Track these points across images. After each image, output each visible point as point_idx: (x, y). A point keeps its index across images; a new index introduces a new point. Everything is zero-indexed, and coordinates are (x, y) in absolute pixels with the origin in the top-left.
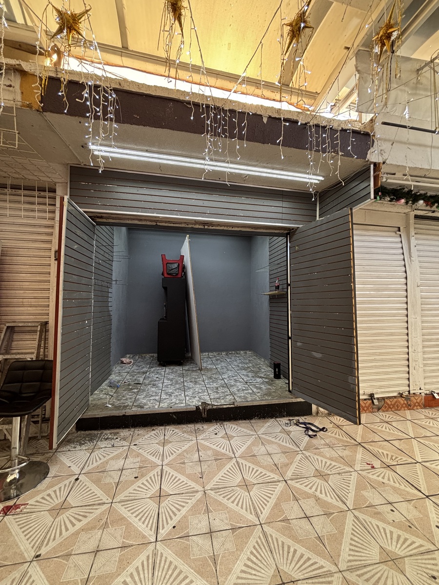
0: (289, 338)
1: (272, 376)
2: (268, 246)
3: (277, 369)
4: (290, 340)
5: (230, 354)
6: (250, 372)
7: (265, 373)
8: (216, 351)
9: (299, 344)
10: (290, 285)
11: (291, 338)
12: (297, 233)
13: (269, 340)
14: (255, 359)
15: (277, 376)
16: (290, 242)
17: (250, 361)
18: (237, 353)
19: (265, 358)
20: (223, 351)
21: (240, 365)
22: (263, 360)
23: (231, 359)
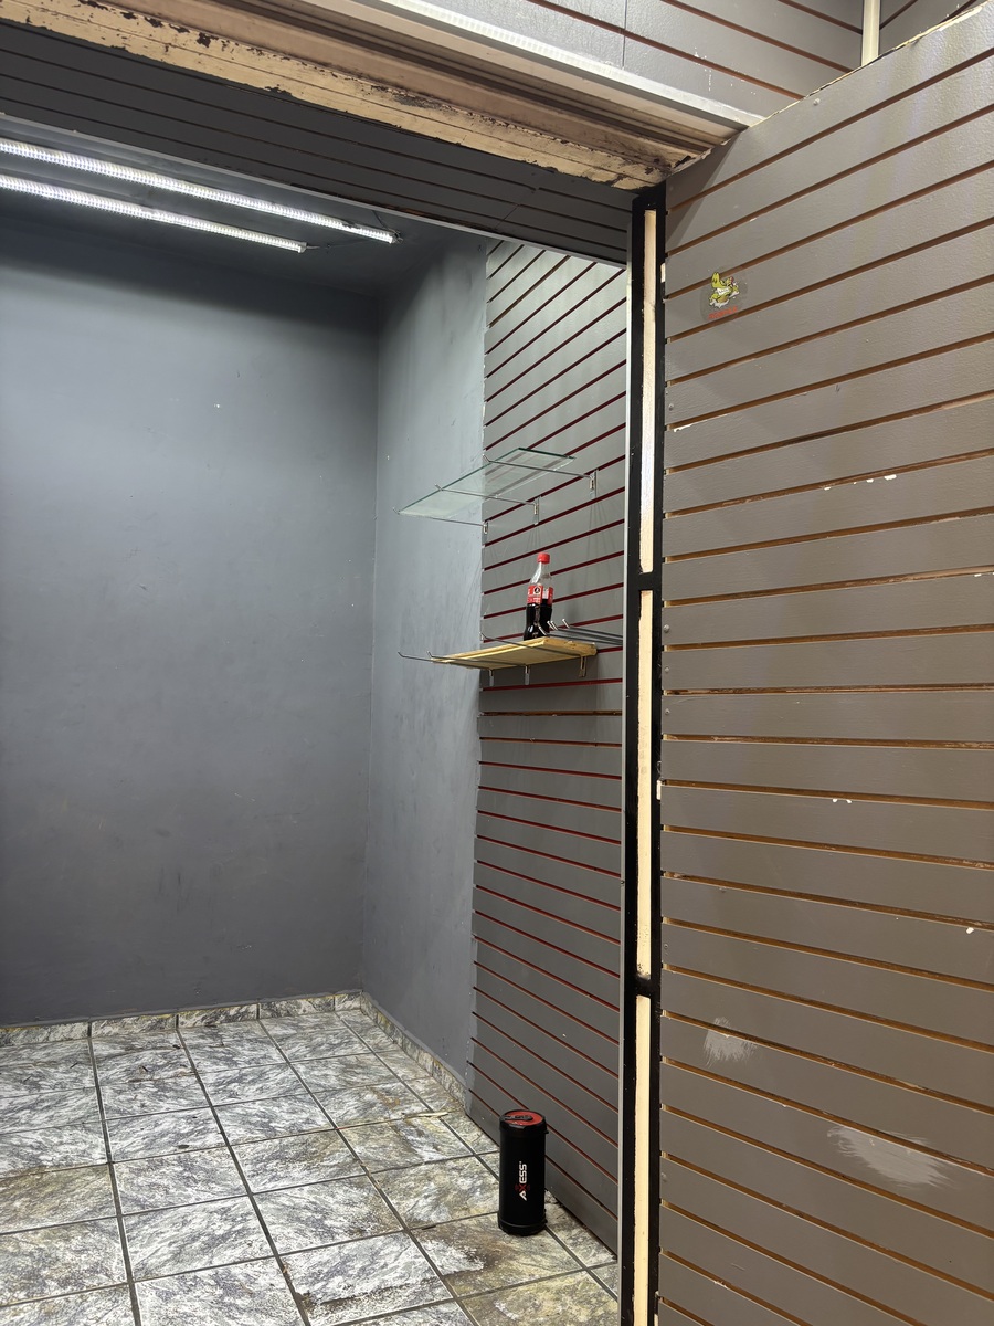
0: (635, 986)
1: (489, 1202)
2: (477, 363)
3: (523, 1168)
4: (643, 1005)
5: (230, 1020)
6: (339, 1177)
7: (442, 1179)
8: (140, 1007)
9: (722, 1046)
10: (653, 582)
11: (652, 988)
12: (722, 174)
13: (470, 951)
14: (377, 1051)
15: (521, 1217)
16: (661, 257)
17: (347, 1068)
18: (276, 1014)
19: (442, 1051)
20: (189, 1004)
21: (284, 1117)
22: (427, 1059)
23: (230, 1061)
